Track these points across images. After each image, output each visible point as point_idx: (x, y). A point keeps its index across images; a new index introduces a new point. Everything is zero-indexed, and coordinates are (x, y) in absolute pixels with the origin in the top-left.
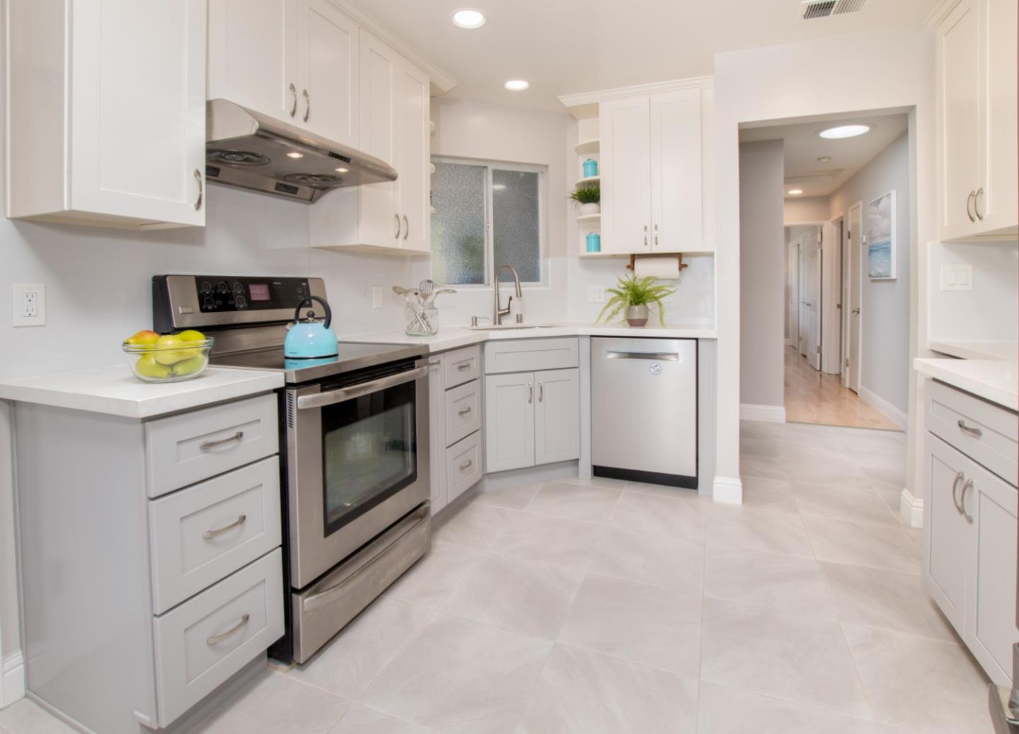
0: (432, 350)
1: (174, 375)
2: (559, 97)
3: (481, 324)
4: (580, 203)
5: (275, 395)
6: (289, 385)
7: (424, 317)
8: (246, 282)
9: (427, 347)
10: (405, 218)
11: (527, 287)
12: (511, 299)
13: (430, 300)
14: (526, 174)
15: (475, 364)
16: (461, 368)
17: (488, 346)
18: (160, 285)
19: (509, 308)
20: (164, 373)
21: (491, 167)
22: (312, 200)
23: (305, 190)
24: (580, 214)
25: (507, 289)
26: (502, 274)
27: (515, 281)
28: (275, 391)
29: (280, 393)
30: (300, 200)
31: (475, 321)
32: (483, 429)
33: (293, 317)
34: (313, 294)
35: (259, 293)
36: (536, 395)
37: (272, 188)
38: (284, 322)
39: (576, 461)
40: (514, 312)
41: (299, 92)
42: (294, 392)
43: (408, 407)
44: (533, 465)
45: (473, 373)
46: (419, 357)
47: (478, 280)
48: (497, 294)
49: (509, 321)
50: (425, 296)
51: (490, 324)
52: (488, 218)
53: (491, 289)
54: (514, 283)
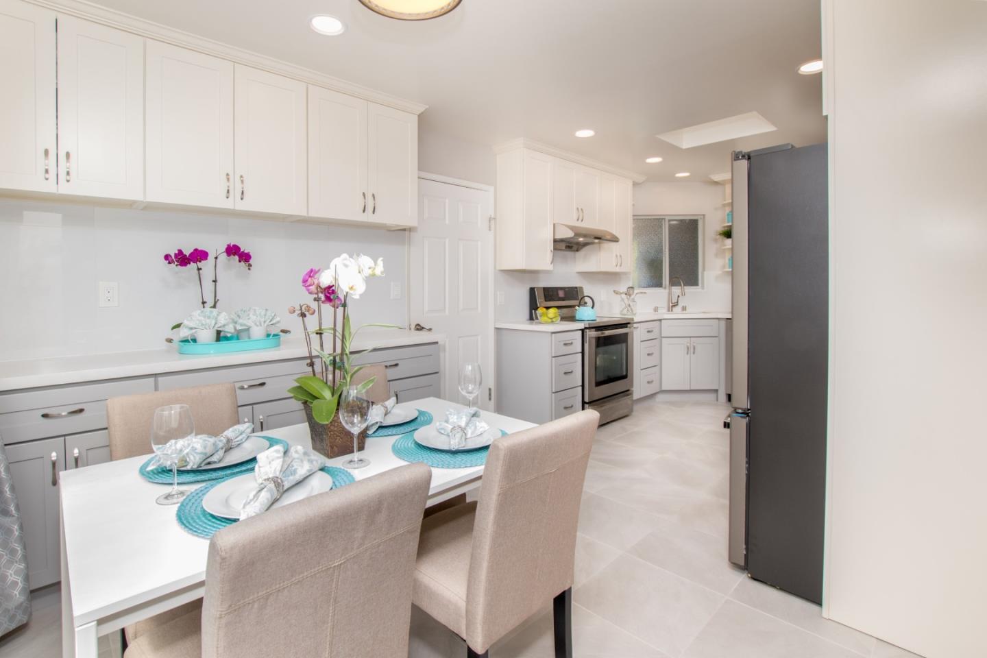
0: (635, 321)
1: (552, 322)
2: (710, 176)
3: (660, 311)
4: (725, 238)
5: (581, 332)
6: (586, 328)
7: (629, 305)
8: (557, 289)
9: (633, 319)
10: (620, 256)
11: (689, 290)
12: (679, 296)
13: (632, 297)
14: (690, 220)
15: (656, 331)
16: (649, 332)
17: (663, 321)
18: (532, 290)
19: (677, 302)
20: (550, 320)
21: (667, 218)
22: (577, 250)
23: (575, 247)
24: (725, 246)
25: (676, 290)
26: (674, 282)
27: (680, 285)
28: (580, 330)
29: (583, 331)
30: (574, 251)
31: (656, 309)
32: (660, 365)
33: (578, 304)
34: (585, 294)
35: (561, 294)
36: (690, 350)
37: (564, 248)
38: (574, 306)
39: (716, 391)
40: (681, 304)
41: (580, 210)
42: (588, 330)
43: (624, 345)
44: (689, 389)
45: (654, 335)
46: (629, 323)
47: (659, 285)
48: (670, 294)
49: (678, 309)
50: (630, 295)
51: (665, 310)
52: (665, 249)
53: (667, 291)
54: (680, 287)
